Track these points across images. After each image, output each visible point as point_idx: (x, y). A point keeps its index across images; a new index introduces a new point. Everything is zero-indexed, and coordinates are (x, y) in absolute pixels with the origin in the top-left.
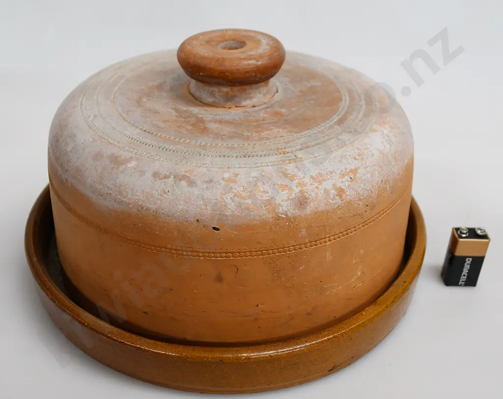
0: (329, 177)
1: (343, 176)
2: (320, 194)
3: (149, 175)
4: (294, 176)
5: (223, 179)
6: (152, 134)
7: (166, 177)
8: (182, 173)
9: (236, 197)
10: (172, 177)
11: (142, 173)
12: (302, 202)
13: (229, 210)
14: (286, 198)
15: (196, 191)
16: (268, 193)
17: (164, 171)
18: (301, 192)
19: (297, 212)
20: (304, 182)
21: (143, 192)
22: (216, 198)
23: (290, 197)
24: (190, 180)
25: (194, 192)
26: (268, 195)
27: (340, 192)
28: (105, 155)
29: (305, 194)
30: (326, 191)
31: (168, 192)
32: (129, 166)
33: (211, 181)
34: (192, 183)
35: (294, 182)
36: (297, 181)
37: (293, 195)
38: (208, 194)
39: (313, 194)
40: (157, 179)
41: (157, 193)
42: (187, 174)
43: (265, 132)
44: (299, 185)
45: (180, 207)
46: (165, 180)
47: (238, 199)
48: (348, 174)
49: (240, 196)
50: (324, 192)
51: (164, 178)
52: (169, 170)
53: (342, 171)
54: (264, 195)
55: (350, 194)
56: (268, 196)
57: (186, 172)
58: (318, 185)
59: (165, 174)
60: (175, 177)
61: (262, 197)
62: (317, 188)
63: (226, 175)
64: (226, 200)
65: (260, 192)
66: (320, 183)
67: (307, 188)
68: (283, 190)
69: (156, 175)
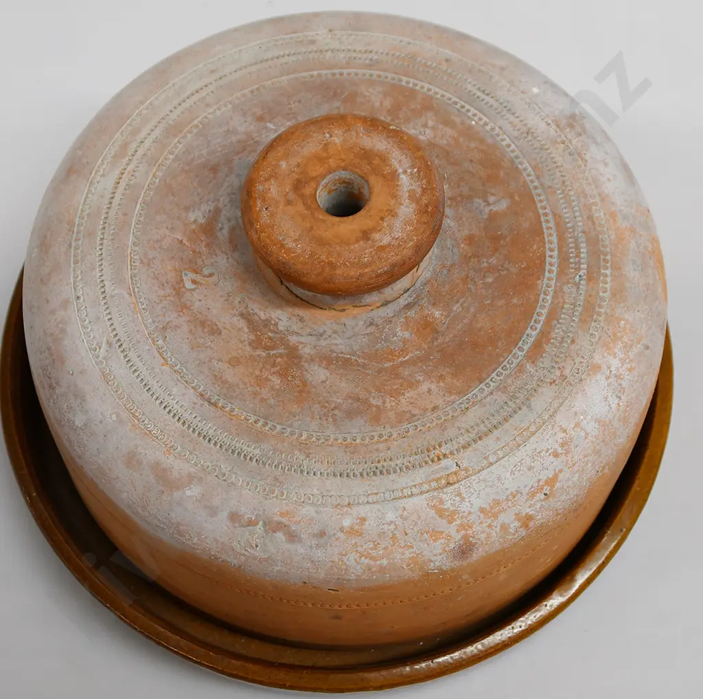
0: (510, 503)
1: (533, 495)
2: (494, 534)
3: (224, 515)
4: (455, 512)
5: (342, 530)
6: (215, 405)
7: (251, 523)
8: (277, 518)
9: (363, 558)
10: (261, 523)
11: (213, 511)
12: (465, 549)
13: (353, 575)
14: (441, 551)
15: (300, 549)
16: (412, 547)
17: (247, 513)
18: (465, 537)
19: (457, 563)
20: (468, 521)
21: (216, 540)
22: (332, 560)
23: (447, 549)
24: (289, 532)
25: (296, 551)
26: (412, 550)
27: (526, 520)
28: (145, 463)
29: (471, 539)
30: (504, 527)
31: (257, 546)
32: (188, 493)
33: (322, 534)
34: (292, 537)
35: (454, 524)
36: (458, 522)
37: (452, 546)
38: (319, 554)
39: (483, 536)
40: (237, 525)
41: (238, 546)
42: (283, 520)
43: (407, 395)
44: (462, 527)
45: (277, 568)
46: (250, 528)
47: (367, 561)
48: (542, 489)
49: (368, 556)
50: (500, 530)
51: (249, 525)
52: (254, 509)
53: (532, 487)
54: (407, 552)
55: (541, 518)
56: (412, 553)
57: (282, 515)
58: (493, 521)
59: (248, 518)
60: (265, 524)
61: (403, 554)
62: (490, 526)
63: (347, 523)
64: (348, 563)
65: (401, 547)
66: (495, 516)
67: (474, 530)
68: (435, 541)
69: (234, 517)
